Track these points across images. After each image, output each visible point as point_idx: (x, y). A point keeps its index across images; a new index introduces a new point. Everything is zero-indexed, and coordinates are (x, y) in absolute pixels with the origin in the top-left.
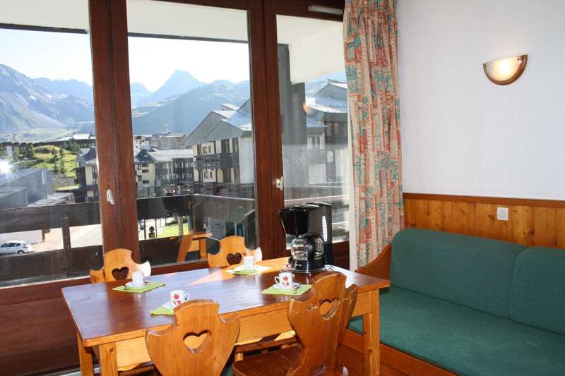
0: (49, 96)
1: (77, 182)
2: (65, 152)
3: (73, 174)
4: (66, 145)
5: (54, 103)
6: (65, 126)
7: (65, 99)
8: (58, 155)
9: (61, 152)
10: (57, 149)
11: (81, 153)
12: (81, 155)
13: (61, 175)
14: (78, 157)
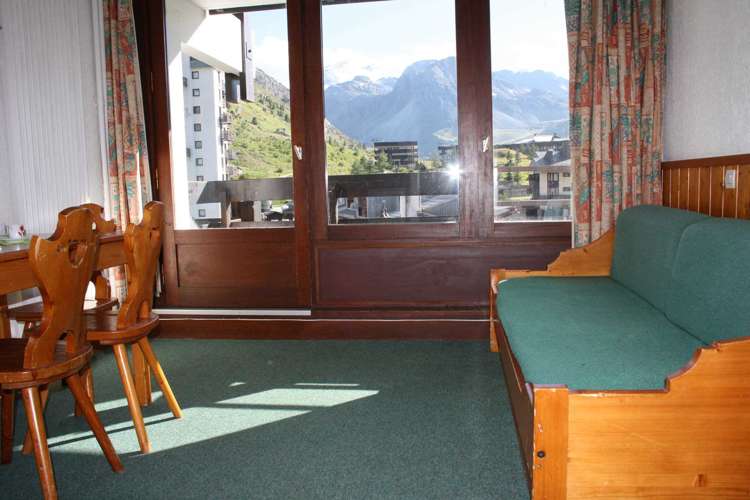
0: (511, 91)
1: (529, 191)
2: (522, 156)
3: (527, 183)
4: (524, 148)
5: (515, 99)
6: (527, 126)
7: (529, 94)
8: (514, 160)
9: (517, 156)
10: (513, 152)
11: (537, 156)
12: (536, 160)
13: (515, 183)
14: (533, 162)
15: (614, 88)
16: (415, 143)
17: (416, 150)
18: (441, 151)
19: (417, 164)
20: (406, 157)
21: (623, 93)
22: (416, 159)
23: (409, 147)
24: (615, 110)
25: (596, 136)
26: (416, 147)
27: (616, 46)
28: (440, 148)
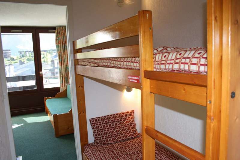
1: (52, 66)
3: (50, 63)
4: (49, 52)
13: (46, 63)
14: (52, 56)
15: (65, 62)
16: (10, 50)
17: (10, 53)
18: (19, 53)
19: (11, 58)
20: (6, 55)
21: (67, 63)
22: (10, 56)
23: (7, 52)
24: (66, 66)
25: (63, 71)
26: (10, 52)
27: (65, 54)
28: (19, 52)
